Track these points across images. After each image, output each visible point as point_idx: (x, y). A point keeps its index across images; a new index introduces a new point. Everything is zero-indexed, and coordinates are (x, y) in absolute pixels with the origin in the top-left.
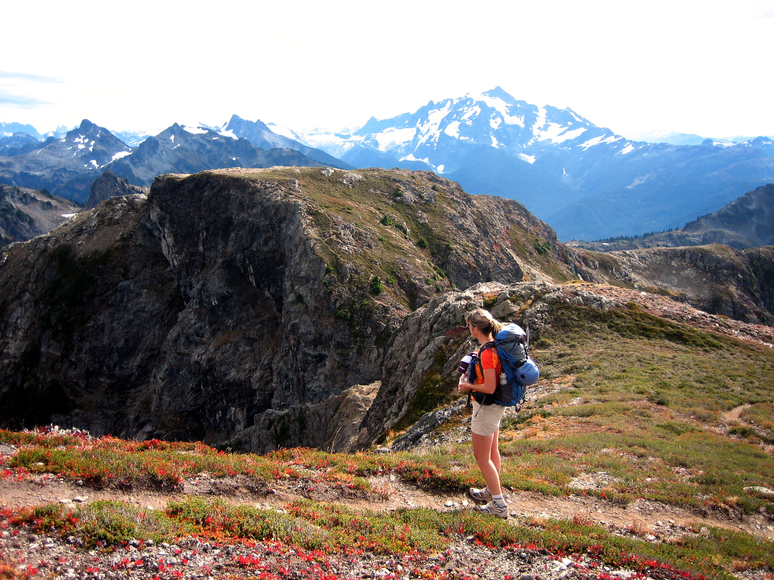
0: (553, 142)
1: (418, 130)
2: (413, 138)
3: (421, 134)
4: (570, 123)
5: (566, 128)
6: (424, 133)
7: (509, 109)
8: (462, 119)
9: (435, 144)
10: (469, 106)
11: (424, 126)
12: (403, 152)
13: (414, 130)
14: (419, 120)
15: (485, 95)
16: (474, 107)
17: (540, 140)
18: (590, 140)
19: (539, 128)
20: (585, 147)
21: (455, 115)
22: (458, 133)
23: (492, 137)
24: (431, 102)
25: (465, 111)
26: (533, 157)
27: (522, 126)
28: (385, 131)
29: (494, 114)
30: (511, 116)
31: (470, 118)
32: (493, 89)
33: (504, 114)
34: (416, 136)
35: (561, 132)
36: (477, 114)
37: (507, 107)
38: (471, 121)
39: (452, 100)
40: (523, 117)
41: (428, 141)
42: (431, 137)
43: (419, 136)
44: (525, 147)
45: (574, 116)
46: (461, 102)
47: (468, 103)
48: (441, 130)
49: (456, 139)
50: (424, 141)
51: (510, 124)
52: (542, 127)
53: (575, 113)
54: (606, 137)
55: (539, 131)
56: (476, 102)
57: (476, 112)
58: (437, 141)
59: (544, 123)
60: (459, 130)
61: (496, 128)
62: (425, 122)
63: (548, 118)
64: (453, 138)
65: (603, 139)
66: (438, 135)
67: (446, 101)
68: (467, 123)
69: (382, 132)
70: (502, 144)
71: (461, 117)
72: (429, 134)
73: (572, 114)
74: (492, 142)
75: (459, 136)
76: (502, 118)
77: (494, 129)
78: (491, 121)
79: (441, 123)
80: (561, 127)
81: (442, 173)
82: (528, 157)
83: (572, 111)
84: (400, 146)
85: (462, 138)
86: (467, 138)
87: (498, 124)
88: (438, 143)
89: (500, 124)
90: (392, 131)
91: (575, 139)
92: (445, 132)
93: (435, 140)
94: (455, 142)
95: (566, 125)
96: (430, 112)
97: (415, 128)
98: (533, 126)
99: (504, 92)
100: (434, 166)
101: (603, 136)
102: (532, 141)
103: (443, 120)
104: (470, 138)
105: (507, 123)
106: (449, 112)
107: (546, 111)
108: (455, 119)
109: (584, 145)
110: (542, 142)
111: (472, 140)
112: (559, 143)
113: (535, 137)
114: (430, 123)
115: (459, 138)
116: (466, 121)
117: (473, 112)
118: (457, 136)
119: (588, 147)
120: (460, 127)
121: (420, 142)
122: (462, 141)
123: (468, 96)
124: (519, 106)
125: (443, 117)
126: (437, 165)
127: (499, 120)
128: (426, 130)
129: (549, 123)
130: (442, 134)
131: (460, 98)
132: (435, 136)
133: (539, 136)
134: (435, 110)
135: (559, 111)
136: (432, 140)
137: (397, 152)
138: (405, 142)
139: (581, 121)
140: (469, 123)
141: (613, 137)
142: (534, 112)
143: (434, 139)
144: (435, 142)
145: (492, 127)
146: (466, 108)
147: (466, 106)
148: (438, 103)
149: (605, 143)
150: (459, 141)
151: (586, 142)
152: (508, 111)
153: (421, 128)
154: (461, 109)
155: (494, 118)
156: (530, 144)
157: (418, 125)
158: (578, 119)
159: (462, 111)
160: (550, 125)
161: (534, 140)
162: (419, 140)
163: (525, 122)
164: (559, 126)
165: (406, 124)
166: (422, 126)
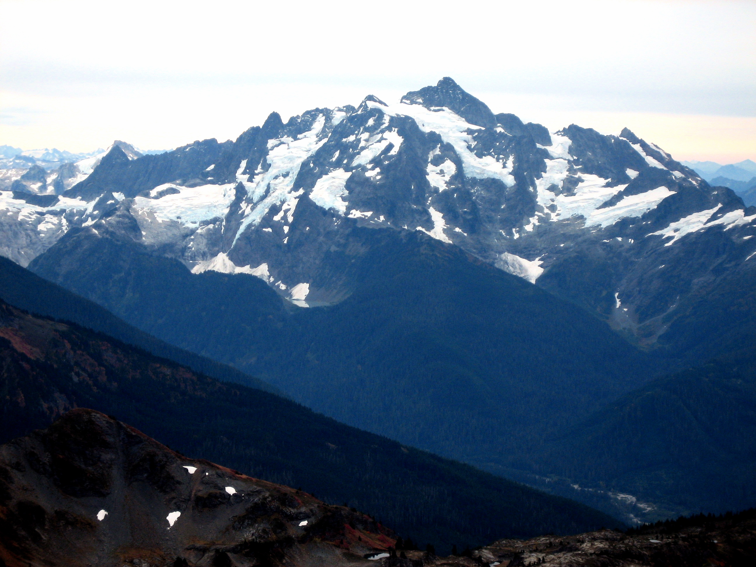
0: (588, 224)
1: (241, 191)
2: (226, 211)
3: (249, 201)
4: (632, 173)
5: (622, 187)
6: (256, 199)
7: (475, 139)
8: (355, 163)
9: (286, 229)
10: (372, 130)
11: (257, 178)
12: (203, 247)
13: (230, 189)
14: (244, 164)
15: (413, 102)
16: (387, 134)
17: (554, 218)
18: (682, 220)
19: (553, 188)
20: (670, 238)
21: (337, 154)
22: (344, 199)
23: (432, 211)
24: (274, 118)
25: (362, 144)
26: (537, 262)
27: (510, 181)
28: (153, 193)
29: (437, 152)
30: (480, 155)
31: (376, 162)
32: (434, 84)
33: (460, 148)
34: (235, 206)
35: (607, 199)
36: (394, 152)
37: (470, 132)
38: (378, 170)
39: (327, 113)
40: (511, 159)
41: (267, 220)
42: (274, 210)
43: (243, 205)
44: (516, 236)
45: (643, 154)
46: (351, 119)
47: (371, 122)
48: (301, 192)
49: (339, 217)
50: (258, 220)
51: (478, 177)
52: (561, 185)
53: (644, 145)
54: (723, 211)
55: (552, 195)
56: (392, 119)
57: (390, 147)
58: (290, 219)
59: (565, 174)
60: (346, 192)
61: (442, 187)
62: (259, 169)
63: (576, 162)
64: (331, 213)
65: (714, 217)
66: (292, 203)
67: (312, 115)
68: (368, 174)
69: (147, 195)
70: (457, 230)
71: (351, 158)
72: (269, 201)
73: (637, 147)
74: (429, 224)
75: (349, 209)
76: (458, 162)
77: (436, 190)
78: (430, 168)
79: (300, 174)
80: (608, 185)
81: (304, 305)
82: (524, 262)
83: (636, 140)
84: (193, 232)
85: (356, 214)
86: (369, 214)
87: (447, 178)
88: (292, 227)
89: (454, 178)
90: (174, 191)
91: (646, 216)
92: (312, 196)
93: (285, 218)
94: (336, 223)
95: (622, 179)
96: (271, 143)
97: (233, 186)
98: (537, 182)
99: (463, 92)
100: (283, 287)
101: (716, 209)
102: (534, 220)
103: (305, 165)
104: (377, 214)
105: (469, 176)
106: (321, 144)
107: (569, 142)
108: (338, 164)
109: (667, 232)
110: (561, 224)
111: (382, 218)
112: (604, 225)
113: (541, 210)
114: (272, 172)
115: (347, 213)
116: (364, 169)
117: (383, 145)
118: (341, 207)
119: (677, 236)
120: (349, 184)
121: (246, 222)
122: (355, 221)
123: (371, 104)
124: (499, 129)
125: (304, 156)
126: (292, 282)
127: (449, 167)
128: (260, 191)
129: (579, 174)
130: (304, 201)
131: (349, 109)
132: (285, 207)
133: (553, 208)
134: (285, 139)
135: (603, 140)
136: (277, 218)
137: (185, 249)
138: (206, 223)
139: (659, 166)
140: (373, 174)
141: (739, 212)
142: (539, 146)
143: (281, 214)
144: (286, 223)
145: (433, 184)
146: (366, 135)
147: (366, 130)
148: (292, 120)
149: (721, 227)
150: (347, 221)
151: (673, 225)
152: (473, 144)
153: (248, 185)
154: (352, 138)
155: (437, 162)
156: (529, 228)
157: (241, 177)
158: (652, 162)
159: (355, 145)
160: (580, 180)
161: (540, 219)
162: (242, 216)
163: (515, 173)
164: (603, 181)
165: (208, 174)
166: (250, 180)
